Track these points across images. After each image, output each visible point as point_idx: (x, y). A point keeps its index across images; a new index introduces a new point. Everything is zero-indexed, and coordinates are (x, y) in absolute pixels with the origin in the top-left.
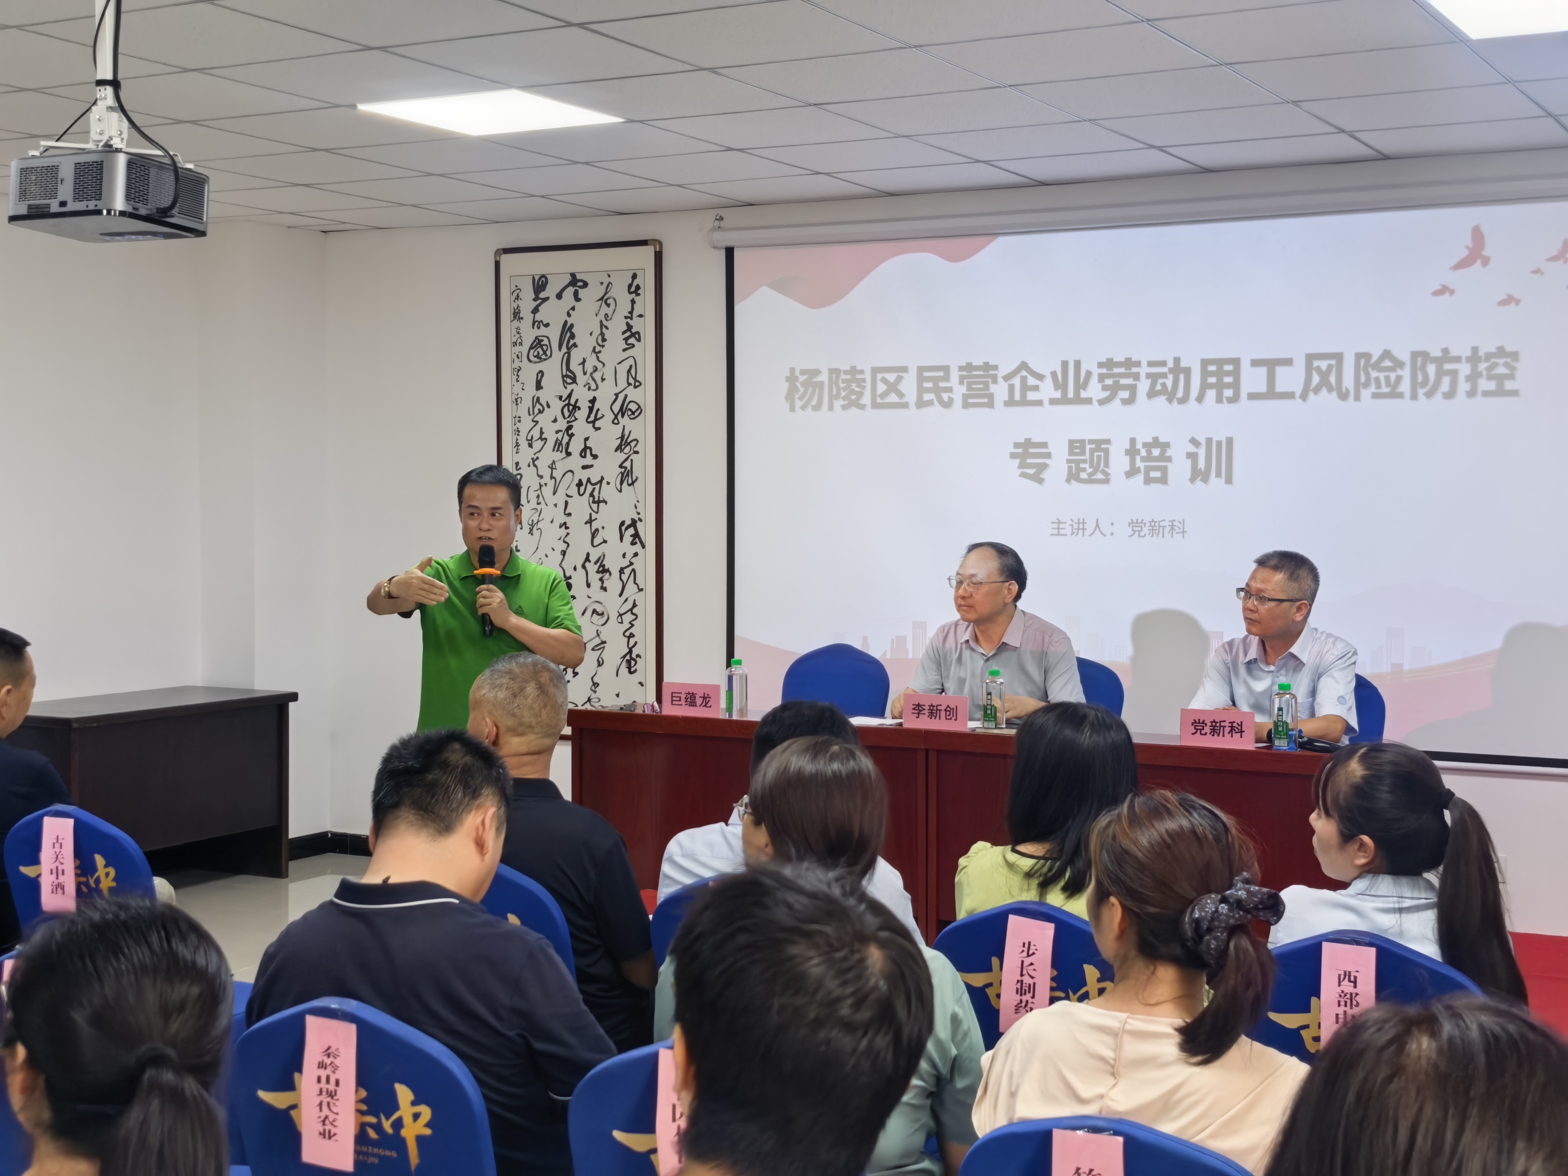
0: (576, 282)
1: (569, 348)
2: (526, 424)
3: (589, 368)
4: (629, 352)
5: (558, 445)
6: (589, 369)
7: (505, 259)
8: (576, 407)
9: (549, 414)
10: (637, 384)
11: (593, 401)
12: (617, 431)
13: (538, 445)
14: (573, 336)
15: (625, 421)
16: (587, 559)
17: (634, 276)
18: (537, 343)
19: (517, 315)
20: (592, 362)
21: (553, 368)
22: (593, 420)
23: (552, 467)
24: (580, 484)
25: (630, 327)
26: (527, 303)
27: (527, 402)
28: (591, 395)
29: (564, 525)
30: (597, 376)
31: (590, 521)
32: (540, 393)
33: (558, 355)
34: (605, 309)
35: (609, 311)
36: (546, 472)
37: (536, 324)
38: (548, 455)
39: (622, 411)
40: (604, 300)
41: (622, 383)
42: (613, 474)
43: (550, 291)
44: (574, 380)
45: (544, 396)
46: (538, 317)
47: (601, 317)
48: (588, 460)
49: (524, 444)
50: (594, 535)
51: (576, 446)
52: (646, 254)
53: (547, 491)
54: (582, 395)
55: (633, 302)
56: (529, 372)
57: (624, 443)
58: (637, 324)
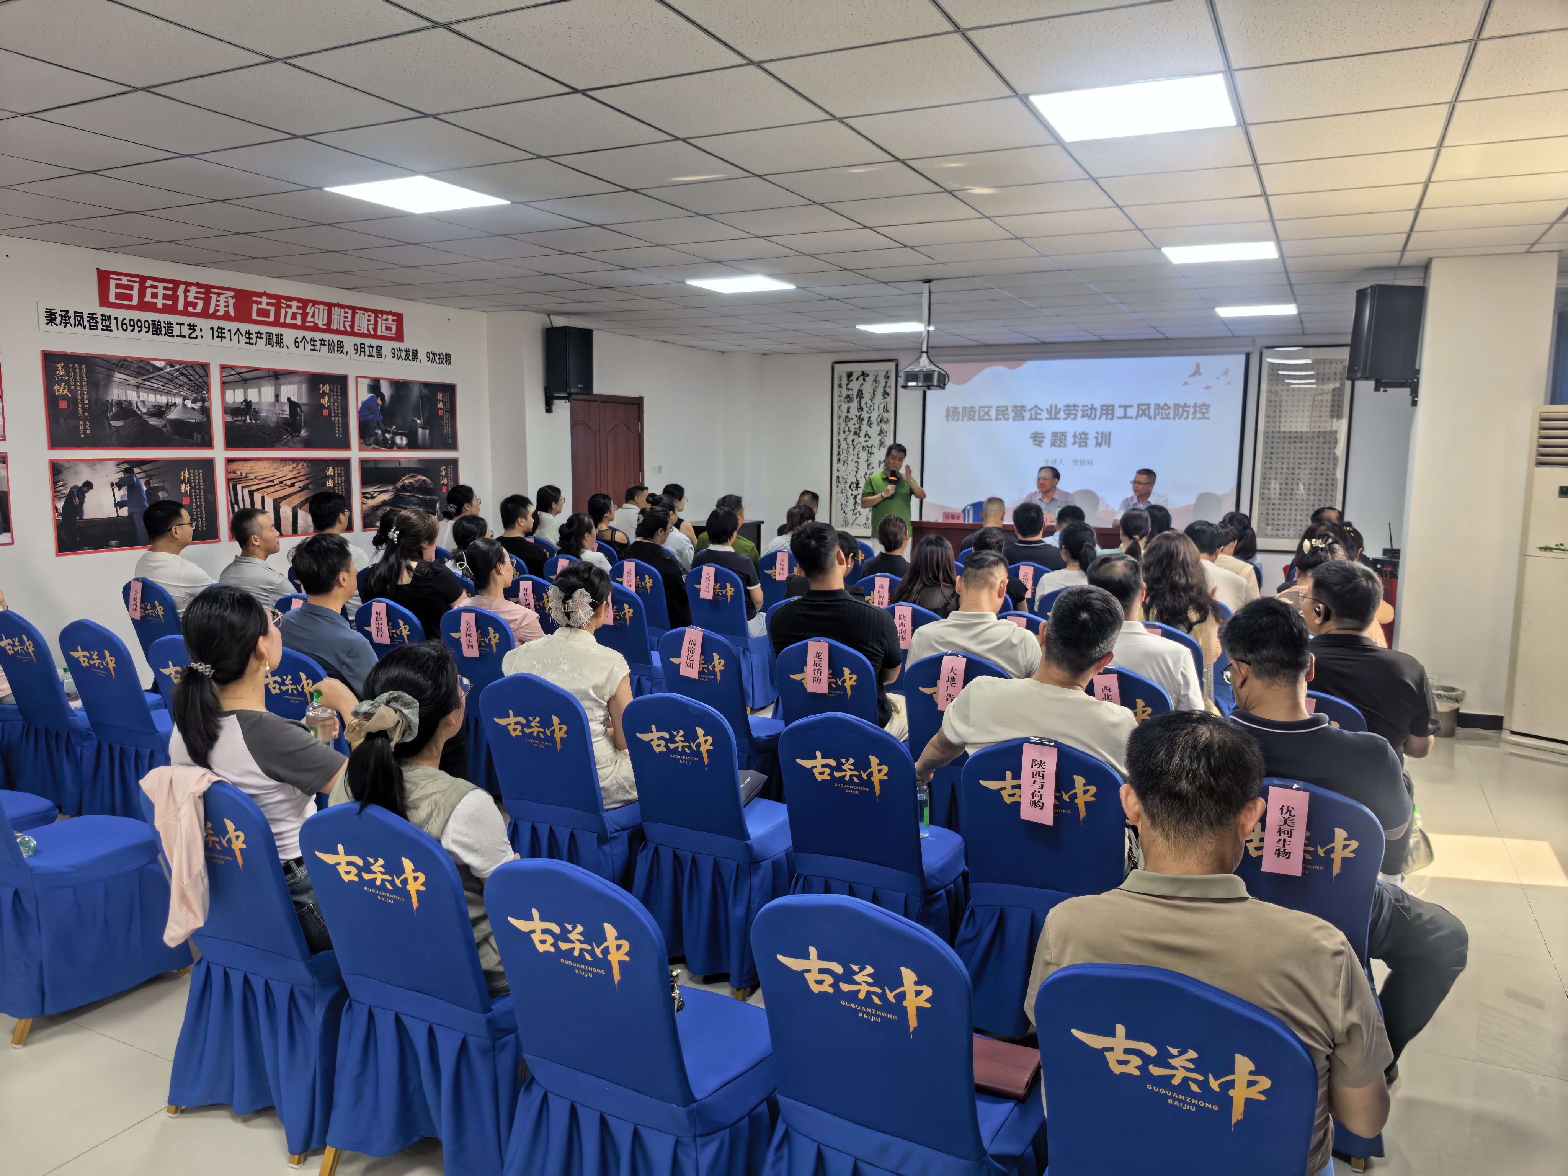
0: (864, 374)
1: (860, 398)
2: (843, 425)
3: (868, 405)
4: (885, 400)
5: (855, 433)
7: (837, 366)
8: (863, 420)
9: (852, 422)
10: (887, 411)
11: (870, 417)
12: (879, 428)
13: (847, 433)
14: (862, 394)
15: (882, 425)
16: (866, 474)
17: (887, 372)
18: (848, 396)
19: (840, 386)
20: (869, 403)
21: (854, 405)
22: (870, 424)
23: (853, 441)
24: (864, 447)
25: (885, 391)
26: (844, 381)
27: (843, 418)
28: (869, 415)
29: (857, 462)
30: (872, 408)
31: (867, 460)
33: (856, 401)
34: (875, 384)
35: (877, 385)
36: (850, 443)
37: (848, 389)
38: (851, 437)
39: (881, 421)
40: (875, 381)
41: (881, 411)
42: (877, 444)
43: (854, 377)
44: (862, 409)
45: (850, 415)
46: (849, 387)
47: (874, 387)
48: (867, 438)
49: (842, 433)
50: (869, 465)
51: (862, 434)
52: (893, 364)
53: (851, 450)
54: (865, 415)
55: (886, 382)
56: (844, 407)
57: (881, 432)
58: (888, 390)
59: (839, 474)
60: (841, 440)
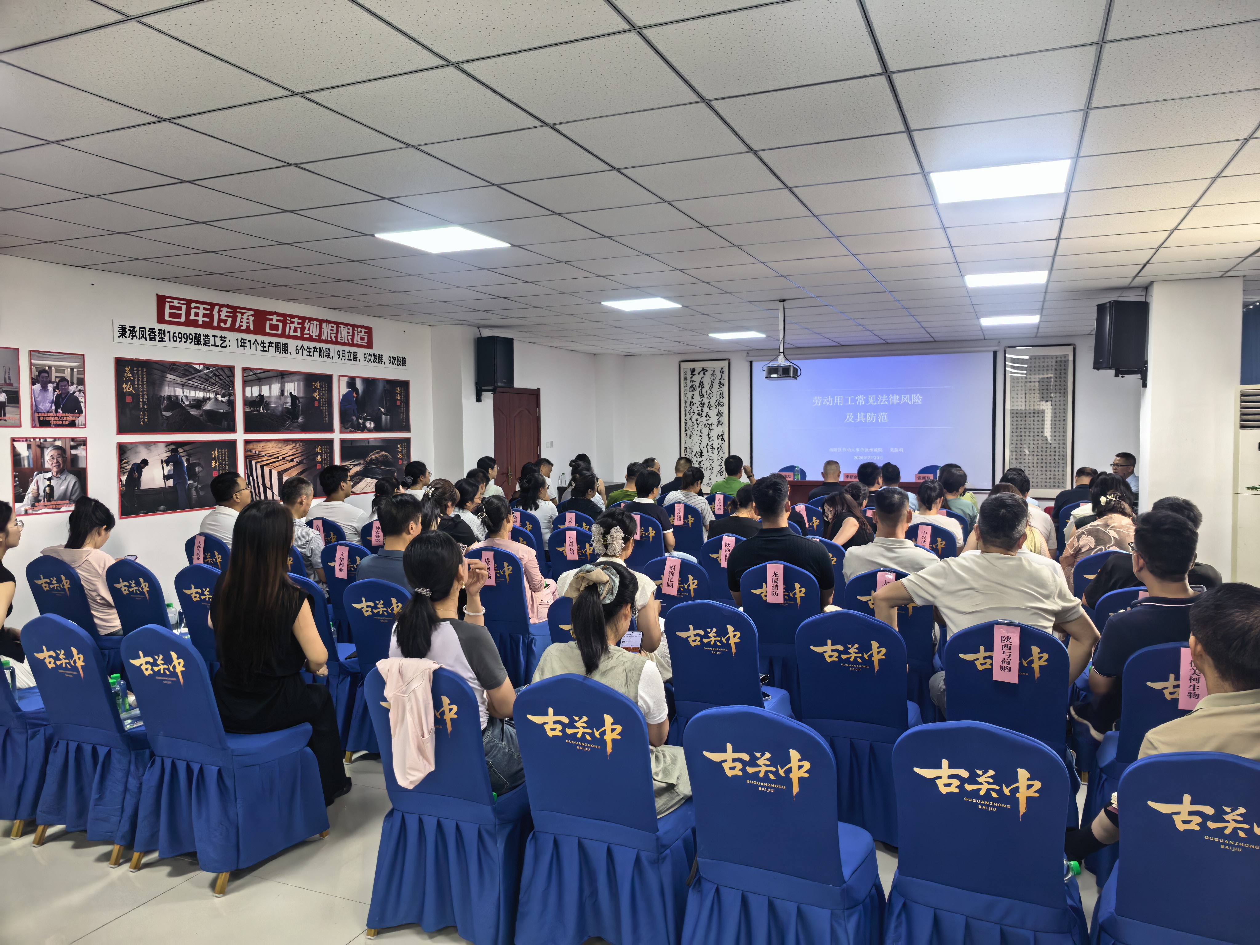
0: (704, 370)
1: (702, 388)
2: (689, 408)
4: (721, 389)
5: (698, 414)
6: (708, 394)
7: (682, 364)
8: (704, 404)
9: (695, 406)
10: (723, 397)
11: (709, 402)
12: (717, 410)
13: (692, 414)
14: (703, 385)
15: (719, 408)
16: (708, 445)
17: (722, 369)
18: (692, 386)
19: (686, 379)
20: (709, 391)
21: (697, 393)
22: (709, 407)
23: (697, 420)
24: (705, 425)
25: (720, 382)
26: (689, 375)
27: (689, 402)
29: (700, 436)
30: (711, 395)
31: (708, 435)
32: (693, 400)
33: (698, 390)
34: (713, 377)
35: (714, 378)
36: (695, 422)
37: (692, 381)
38: (695, 417)
39: (718, 405)
40: (713, 375)
41: (718, 397)
42: (715, 422)
43: (696, 372)
44: (703, 397)
46: (692, 379)
47: (712, 379)
48: (708, 418)
49: (688, 414)
50: (709, 438)
51: (704, 414)
52: (726, 362)
53: (695, 427)
54: (706, 401)
55: (721, 376)
56: (689, 395)
57: (719, 413)
58: (723, 381)
59: (687, 445)
60: (688, 419)
